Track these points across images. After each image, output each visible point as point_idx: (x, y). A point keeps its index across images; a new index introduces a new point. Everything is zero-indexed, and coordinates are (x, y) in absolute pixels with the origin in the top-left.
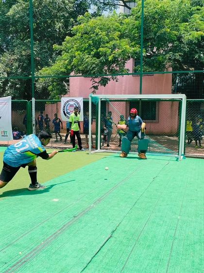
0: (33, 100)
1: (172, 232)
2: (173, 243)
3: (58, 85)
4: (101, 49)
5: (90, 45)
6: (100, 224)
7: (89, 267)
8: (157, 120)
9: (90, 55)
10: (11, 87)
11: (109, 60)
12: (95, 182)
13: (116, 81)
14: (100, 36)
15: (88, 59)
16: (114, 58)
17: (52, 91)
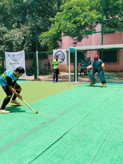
0: (37, 52)
1: (105, 136)
2: (103, 144)
3: (53, 42)
4: (77, 18)
5: (71, 16)
6: (58, 129)
7: (38, 158)
8: (117, 62)
9: (71, 22)
10: (27, 45)
11: (82, 25)
12: (65, 102)
13: (87, 38)
14: (76, 10)
15: (69, 25)
16: (86, 23)
17: (50, 46)
